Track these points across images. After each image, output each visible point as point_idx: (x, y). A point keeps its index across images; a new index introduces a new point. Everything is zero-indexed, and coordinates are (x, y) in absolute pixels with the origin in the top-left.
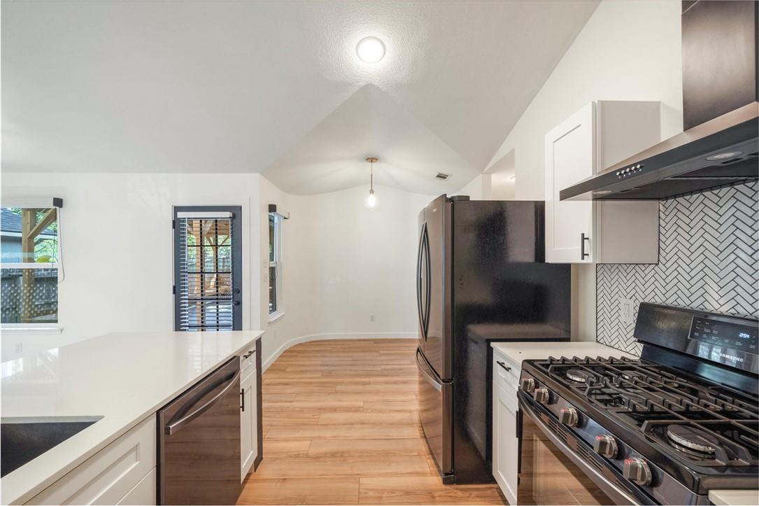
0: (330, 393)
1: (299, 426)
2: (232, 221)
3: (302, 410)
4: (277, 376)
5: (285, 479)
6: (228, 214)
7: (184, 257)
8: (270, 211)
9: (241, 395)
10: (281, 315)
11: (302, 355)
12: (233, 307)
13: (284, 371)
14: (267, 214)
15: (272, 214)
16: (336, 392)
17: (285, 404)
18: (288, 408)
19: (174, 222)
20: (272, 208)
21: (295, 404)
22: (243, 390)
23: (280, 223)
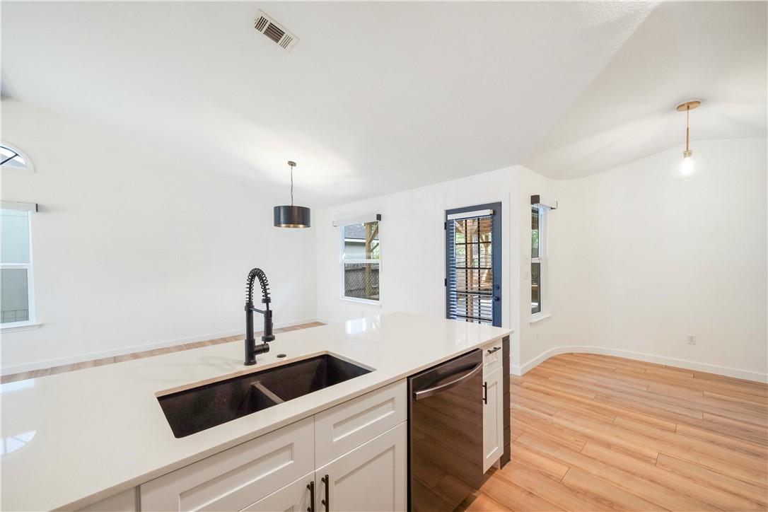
0: (607, 423)
1: (557, 445)
2: (492, 218)
3: (562, 429)
4: (538, 382)
5: (530, 493)
6: (488, 212)
7: (453, 254)
8: (532, 203)
9: (484, 388)
10: (546, 316)
11: (572, 367)
12: (493, 302)
13: (547, 378)
14: (529, 207)
15: (535, 206)
16: (613, 425)
17: (543, 415)
18: (545, 420)
19: (446, 224)
20: (535, 199)
21: (555, 419)
22: (486, 383)
23: (546, 215)
